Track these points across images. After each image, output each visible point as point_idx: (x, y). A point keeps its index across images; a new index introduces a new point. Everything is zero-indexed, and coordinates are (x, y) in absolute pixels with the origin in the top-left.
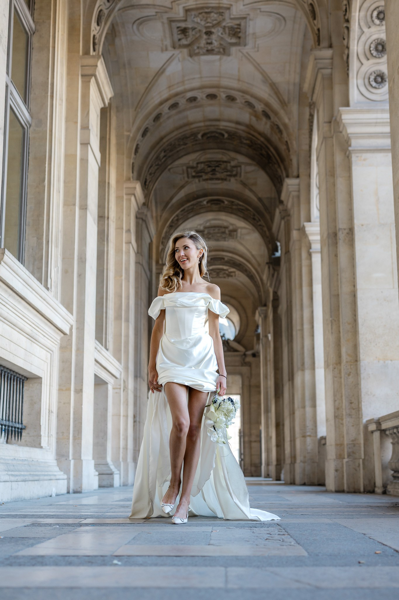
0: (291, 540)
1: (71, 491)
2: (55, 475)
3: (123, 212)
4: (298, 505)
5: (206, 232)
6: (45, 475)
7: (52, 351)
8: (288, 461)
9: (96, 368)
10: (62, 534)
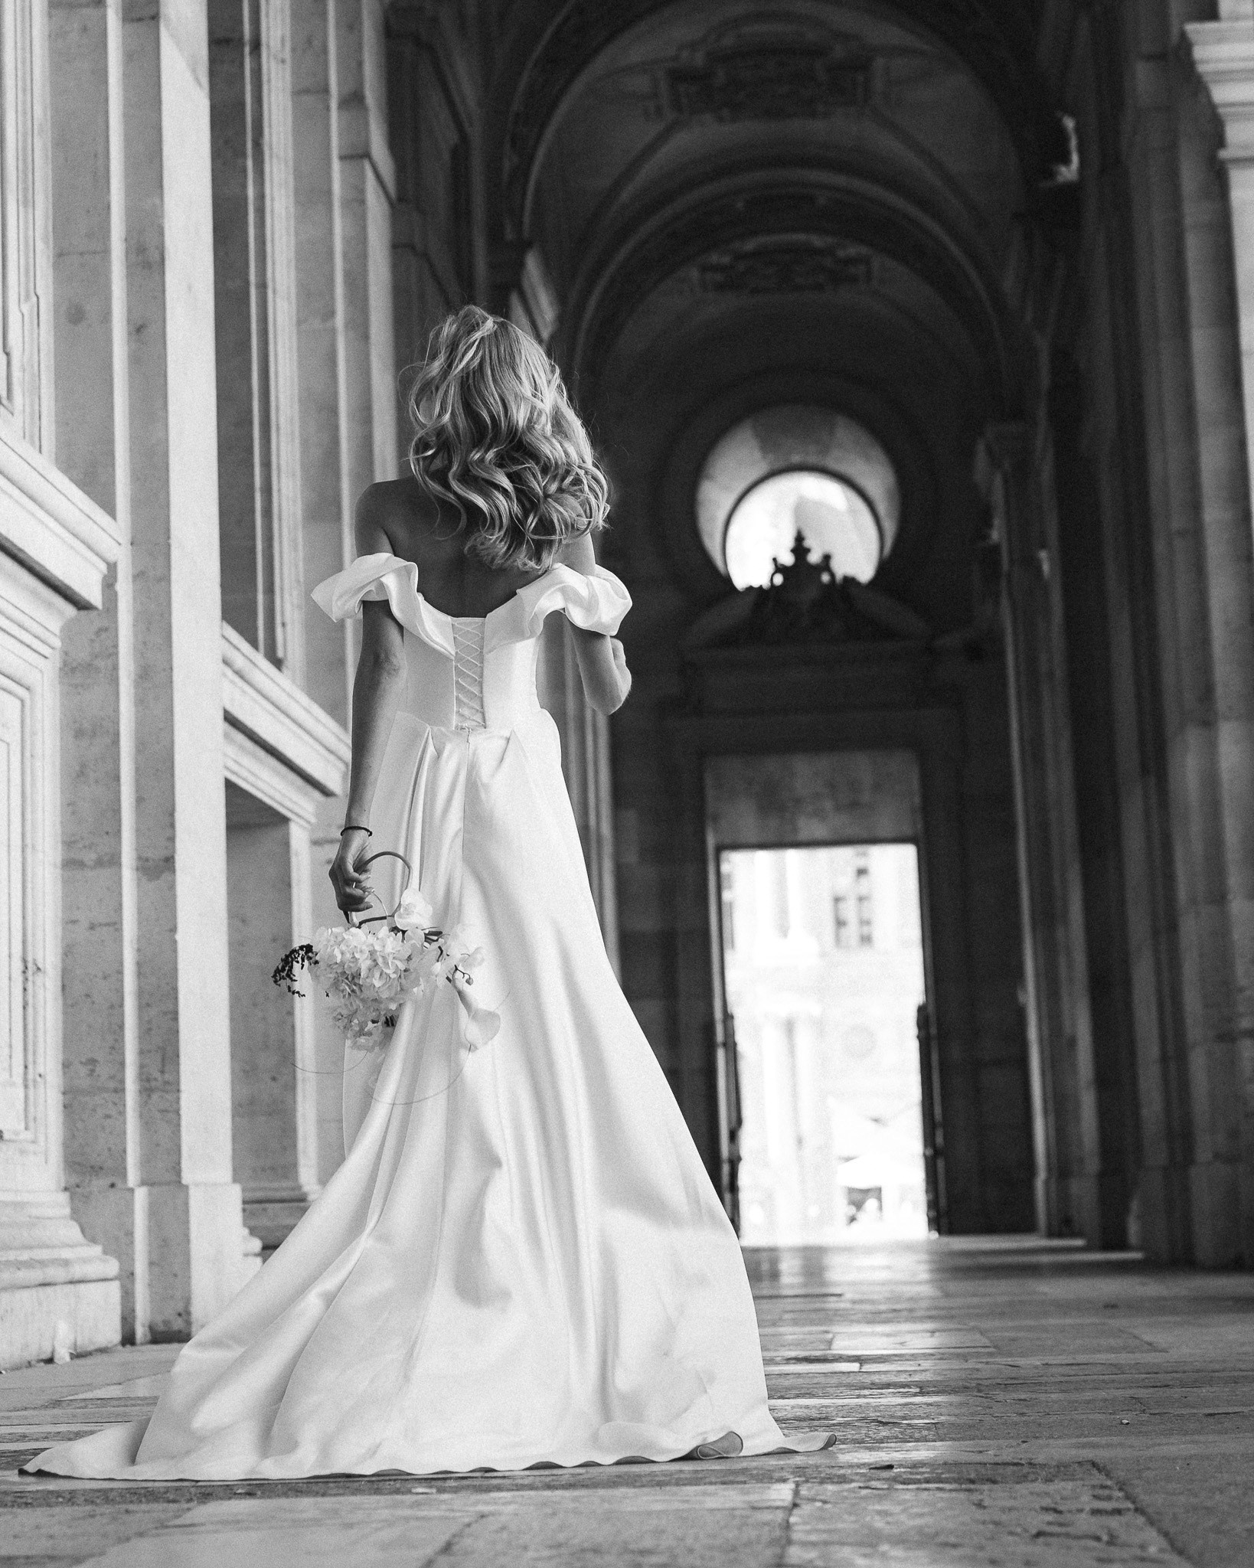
0: (1151, 1534)
1: (140, 1332)
2: (66, 1263)
3: (323, 15)
4: (1198, 1371)
5: (721, 77)
6: (19, 1265)
7: (28, 689)
8: (1156, 1155)
9: (231, 751)
10: (128, 1539)
